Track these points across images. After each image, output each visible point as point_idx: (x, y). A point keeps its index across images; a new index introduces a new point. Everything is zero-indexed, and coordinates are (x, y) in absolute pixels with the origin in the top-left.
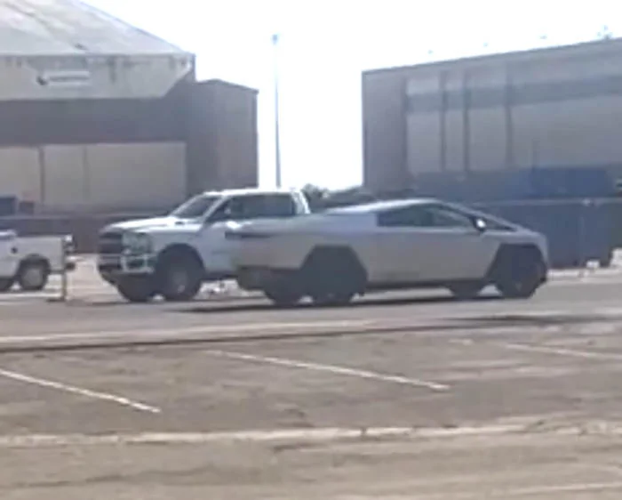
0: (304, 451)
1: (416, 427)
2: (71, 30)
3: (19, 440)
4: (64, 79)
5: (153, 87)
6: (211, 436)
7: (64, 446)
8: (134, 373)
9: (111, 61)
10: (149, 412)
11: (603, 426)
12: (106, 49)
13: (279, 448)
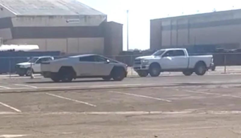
0: (133, 117)
1: (163, 111)
2: (75, 9)
3: (60, 113)
4: (73, 21)
5: (96, 23)
6: (109, 113)
7: (72, 115)
8: (90, 96)
9: (85, 17)
10: (93, 107)
11: (212, 112)
12: (84, 13)
13: (127, 116)
